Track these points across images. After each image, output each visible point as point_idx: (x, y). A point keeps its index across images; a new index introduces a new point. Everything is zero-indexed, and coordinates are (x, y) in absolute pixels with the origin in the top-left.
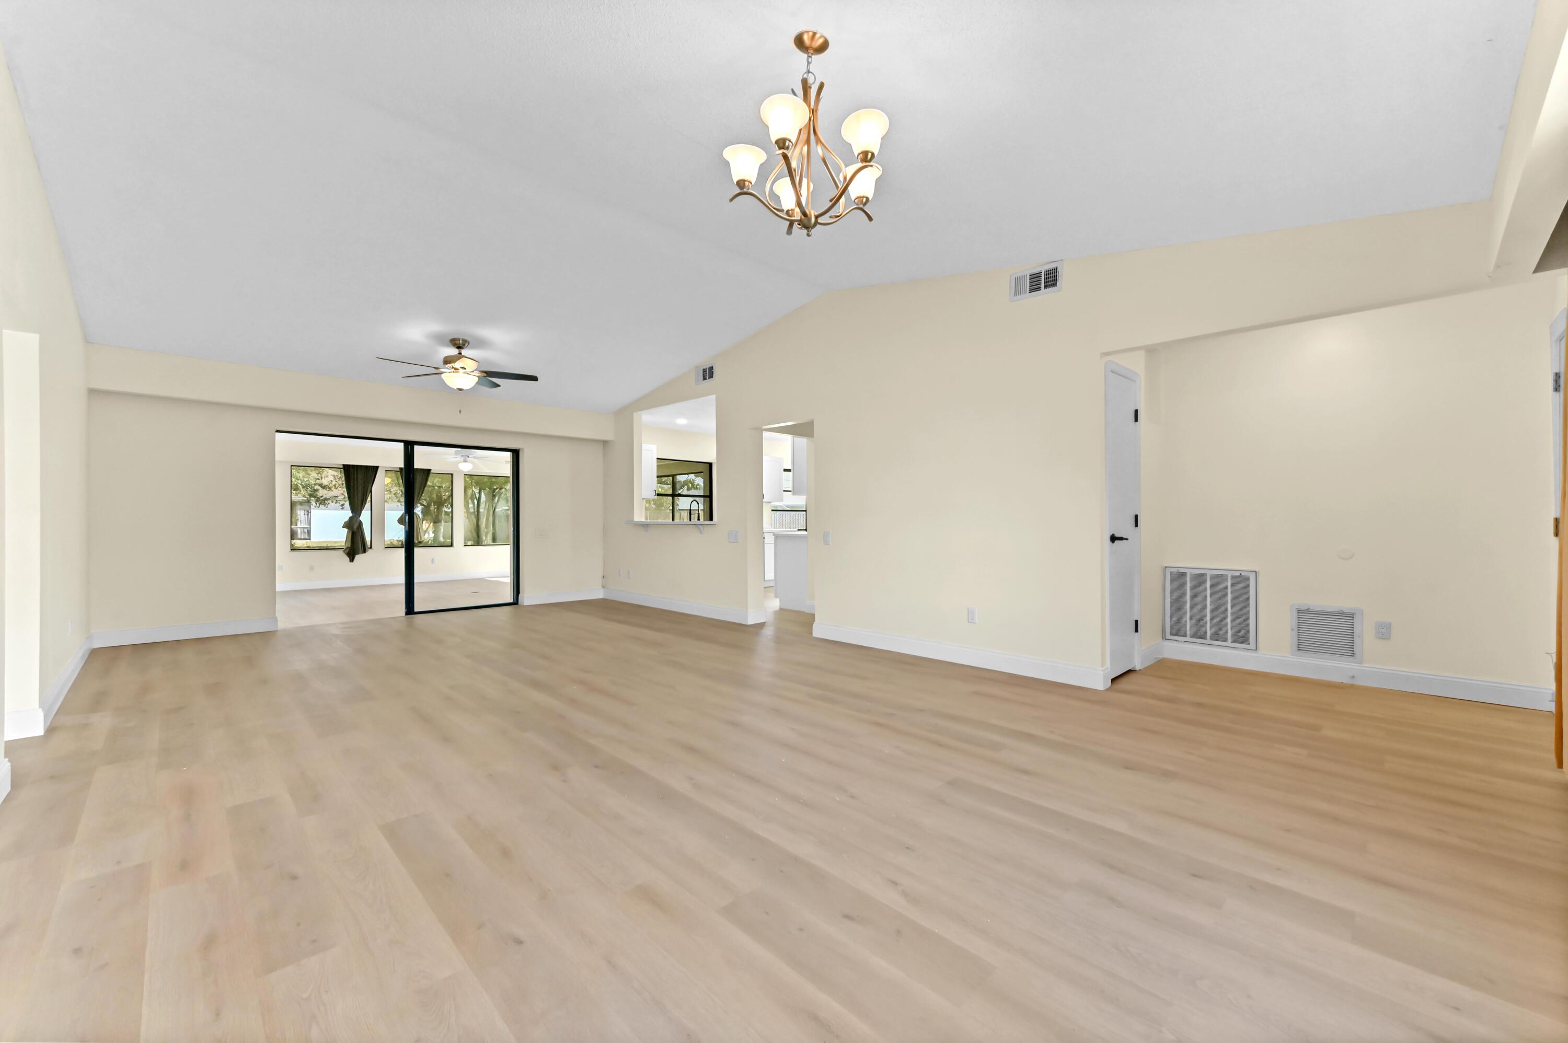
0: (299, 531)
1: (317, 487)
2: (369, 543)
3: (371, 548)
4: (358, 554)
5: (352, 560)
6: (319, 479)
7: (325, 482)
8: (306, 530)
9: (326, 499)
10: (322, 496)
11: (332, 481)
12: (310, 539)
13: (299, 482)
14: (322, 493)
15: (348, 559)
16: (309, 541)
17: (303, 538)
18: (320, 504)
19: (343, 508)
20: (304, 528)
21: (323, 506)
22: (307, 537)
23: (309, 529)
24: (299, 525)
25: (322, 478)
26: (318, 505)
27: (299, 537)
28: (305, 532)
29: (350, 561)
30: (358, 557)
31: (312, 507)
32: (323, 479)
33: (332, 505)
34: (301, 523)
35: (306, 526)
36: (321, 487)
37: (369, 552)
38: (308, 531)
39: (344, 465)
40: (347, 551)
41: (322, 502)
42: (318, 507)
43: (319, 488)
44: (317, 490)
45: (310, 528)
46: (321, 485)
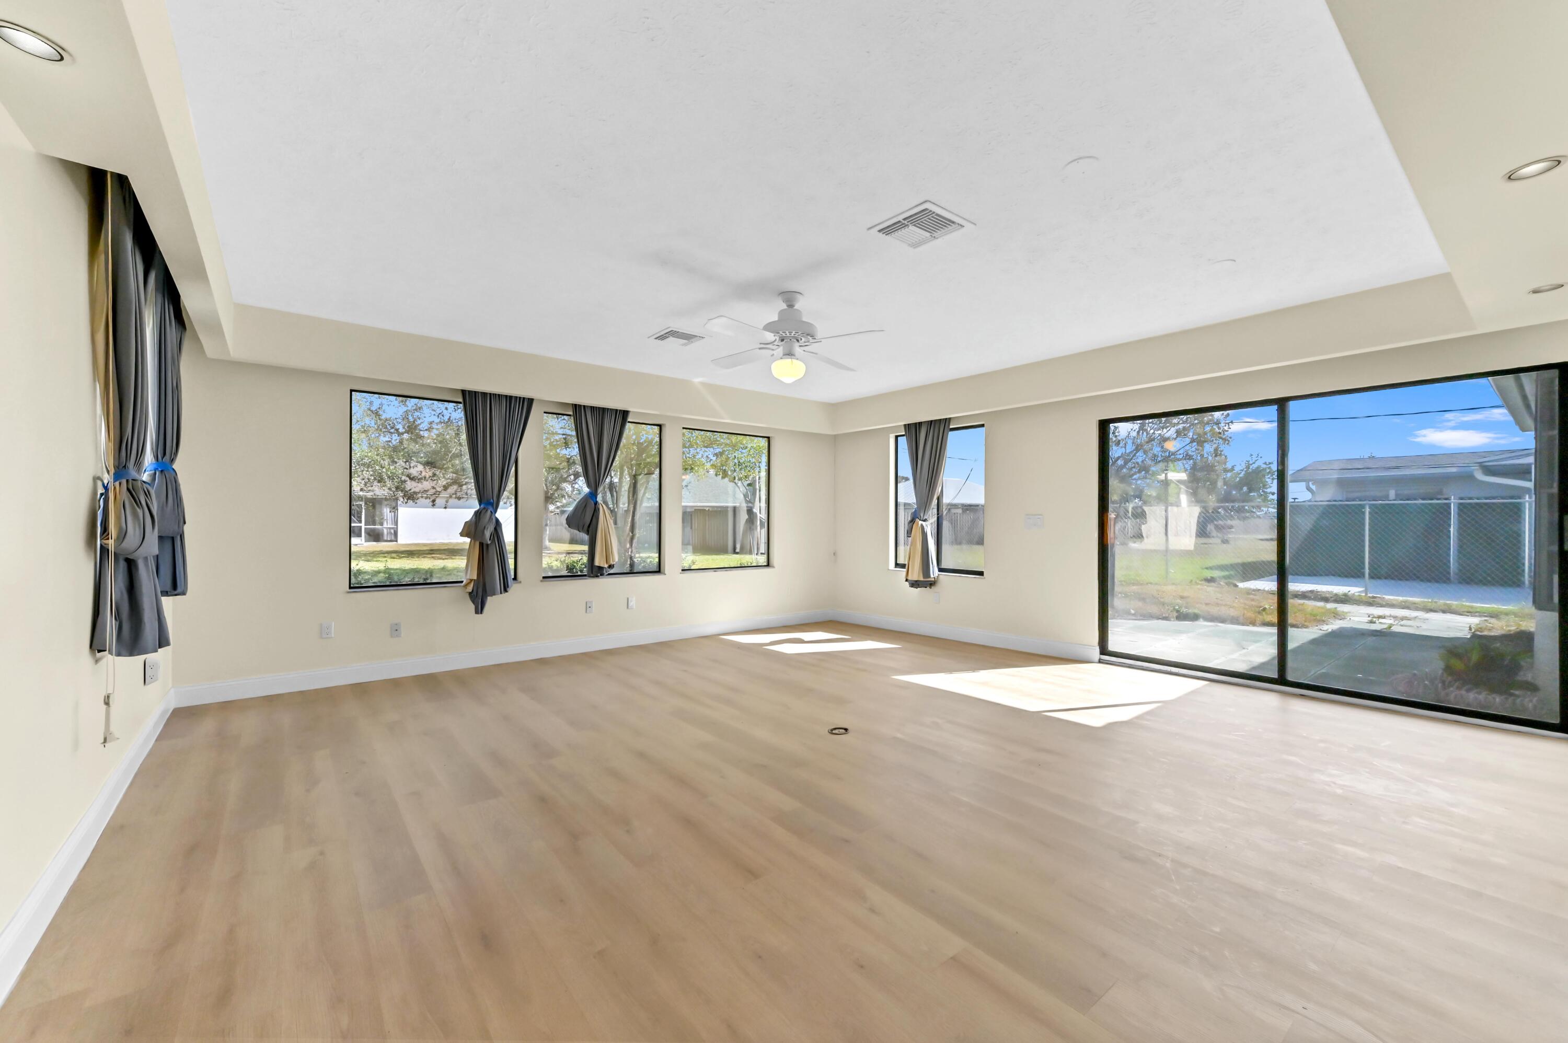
0: (385, 531)
1: (404, 478)
2: (511, 574)
3: (515, 578)
4: (493, 594)
5: (480, 609)
6: (407, 469)
7: (414, 472)
8: (392, 531)
9: (415, 493)
10: (410, 490)
11: (421, 472)
12: (397, 541)
13: (384, 470)
14: (410, 485)
15: (472, 607)
16: (396, 543)
17: (389, 539)
18: (407, 500)
19: (434, 505)
20: (390, 528)
21: (411, 501)
22: (393, 538)
23: (395, 529)
24: (385, 525)
25: (410, 467)
26: (406, 500)
27: (385, 538)
28: (392, 533)
29: (477, 612)
30: (492, 602)
31: (399, 503)
32: (412, 469)
33: (422, 501)
34: (387, 523)
35: (393, 526)
36: (410, 478)
37: (514, 588)
38: (394, 531)
39: (464, 392)
40: (470, 589)
41: (411, 497)
42: (406, 503)
43: (407, 479)
44: (405, 481)
45: (397, 528)
46: (408, 476)
